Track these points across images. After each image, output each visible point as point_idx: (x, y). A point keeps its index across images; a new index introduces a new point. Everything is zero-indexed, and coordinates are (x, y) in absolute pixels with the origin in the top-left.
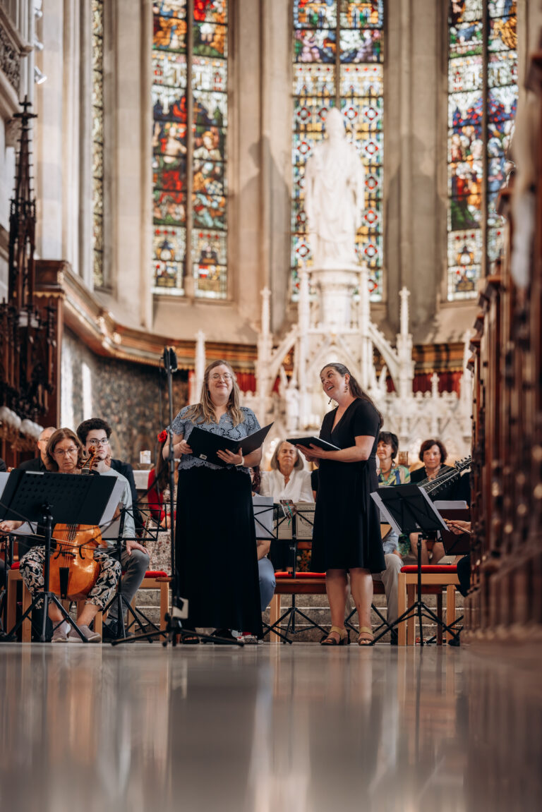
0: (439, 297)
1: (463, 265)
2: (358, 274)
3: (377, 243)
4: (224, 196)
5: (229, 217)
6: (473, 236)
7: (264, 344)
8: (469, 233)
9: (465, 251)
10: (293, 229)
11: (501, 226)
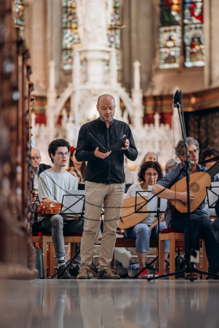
0: (154, 67)
1: (169, 48)
2: (108, 52)
3: (116, 34)
4: (22, 5)
5: (26, 17)
6: (175, 30)
7: (51, 95)
8: (172, 28)
9: (170, 39)
10: (64, 25)
11: (193, 24)
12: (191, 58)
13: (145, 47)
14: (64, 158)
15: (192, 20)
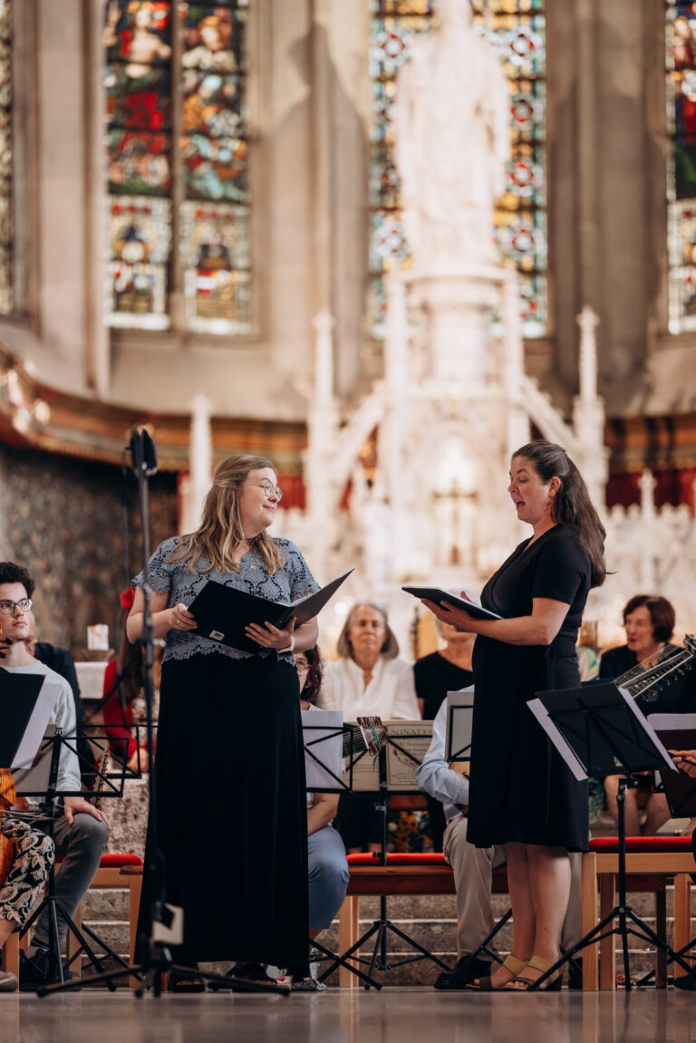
0: (652, 327)
2: (498, 284)
3: (535, 223)
4: (243, 138)
5: (254, 178)
7: (322, 422)
10: (374, 200)
13: (623, 264)
14: (19, 615)
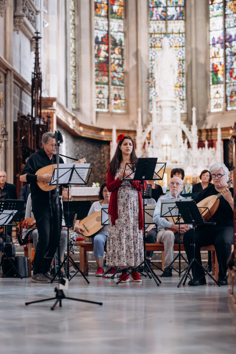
0: (207, 111)
1: (217, 98)
2: (175, 102)
3: (183, 90)
4: (123, 73)
5: (125, 81)
7: (139, 130)
8: (219, 85)
9: (217, 93)
11: (231, 82)
12: (230, 104)
15: (231, 80)
